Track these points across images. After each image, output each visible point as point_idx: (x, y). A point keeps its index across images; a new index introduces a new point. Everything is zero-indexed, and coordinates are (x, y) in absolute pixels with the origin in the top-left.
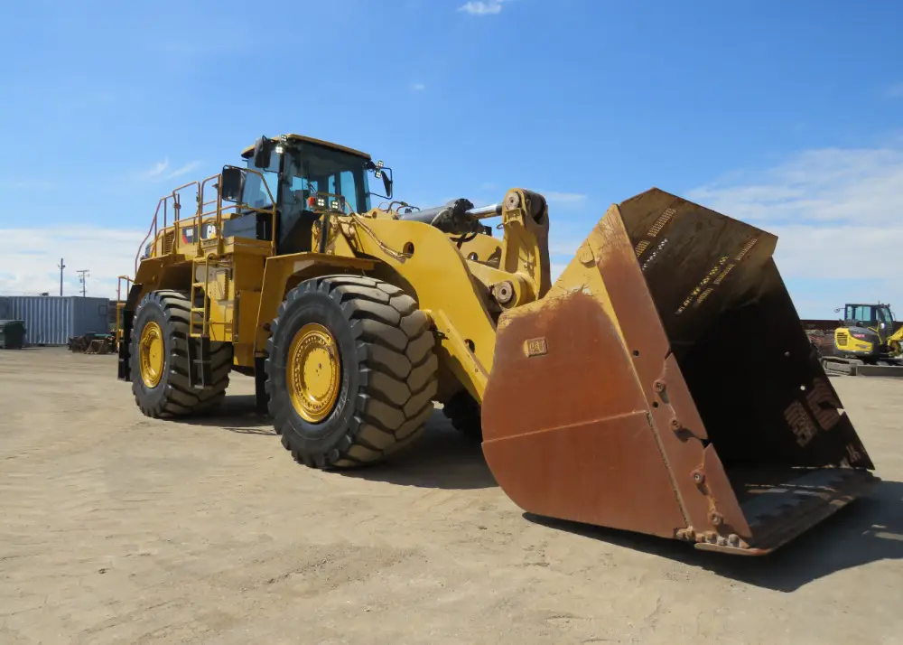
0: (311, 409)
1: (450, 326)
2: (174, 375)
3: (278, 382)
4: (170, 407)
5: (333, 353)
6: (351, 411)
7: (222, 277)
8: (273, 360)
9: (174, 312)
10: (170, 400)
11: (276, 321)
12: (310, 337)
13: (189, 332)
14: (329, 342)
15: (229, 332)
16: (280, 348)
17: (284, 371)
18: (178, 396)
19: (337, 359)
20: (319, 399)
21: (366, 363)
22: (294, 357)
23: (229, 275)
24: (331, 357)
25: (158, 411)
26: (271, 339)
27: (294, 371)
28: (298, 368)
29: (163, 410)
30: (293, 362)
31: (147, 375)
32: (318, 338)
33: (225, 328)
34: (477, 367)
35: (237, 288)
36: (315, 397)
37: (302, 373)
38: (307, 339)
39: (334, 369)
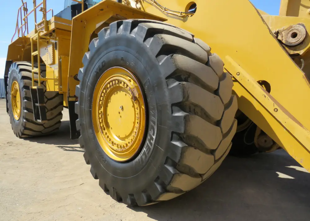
0: (115, 147)
1: (240, 69)
2: (26, 113)
3: (86, 121)
4: (27, 132)
5: (137, 96)
6: (161, 158)
7: (50, 48)
8: (81, 104)
9: (24, 73)
10: (26, 128)
11: (82, 70)
12: (112, 81)
13: (31, 86)
14: (132, 84)
15: (56, 85)
16: (86, 92)
17: (90, 112)
18: (30, 125)
19: (142, 101)
20: (123, 139)
21: (180, 106)
22: (98, 100)
23: (55, 46)
24: (134, 98)
25: (20, 134)
26: (78, 86)
27: (98, 112)
28: (102, 110)
29: (23, 134)
30: (97, 105)
31: (15, 113)
32: (119, 82)
33: (54, 82)
34: (276, 107)
35: (59, 55)
36: (119, 137)
37: (105, 114)
38: (109, 83)
39: (137, 111)
